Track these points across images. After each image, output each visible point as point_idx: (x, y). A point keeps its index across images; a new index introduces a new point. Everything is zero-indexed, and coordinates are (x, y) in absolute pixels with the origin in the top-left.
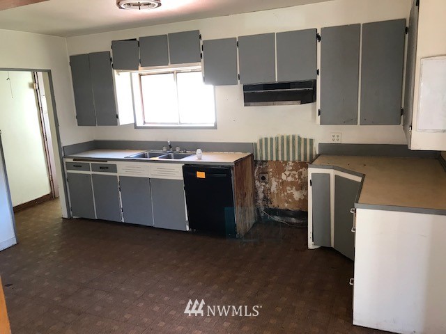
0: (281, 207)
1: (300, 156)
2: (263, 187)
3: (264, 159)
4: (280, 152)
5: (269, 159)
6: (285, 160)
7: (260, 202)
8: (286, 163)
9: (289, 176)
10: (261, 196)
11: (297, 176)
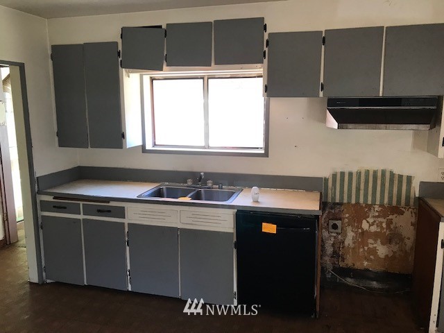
0: (358, 266)
1: (390, 198)
2: (332, 239)
3: (337, 201)
4: (362, 192)
5: (345, 201)
6: (370, 202)
7: (327, 259)
8: (370, 207)
9: (373, 224)
10: (329, 250)
11: (384, 225)
